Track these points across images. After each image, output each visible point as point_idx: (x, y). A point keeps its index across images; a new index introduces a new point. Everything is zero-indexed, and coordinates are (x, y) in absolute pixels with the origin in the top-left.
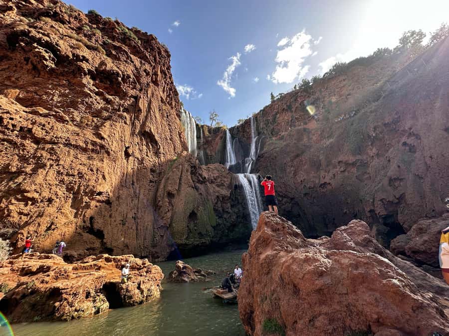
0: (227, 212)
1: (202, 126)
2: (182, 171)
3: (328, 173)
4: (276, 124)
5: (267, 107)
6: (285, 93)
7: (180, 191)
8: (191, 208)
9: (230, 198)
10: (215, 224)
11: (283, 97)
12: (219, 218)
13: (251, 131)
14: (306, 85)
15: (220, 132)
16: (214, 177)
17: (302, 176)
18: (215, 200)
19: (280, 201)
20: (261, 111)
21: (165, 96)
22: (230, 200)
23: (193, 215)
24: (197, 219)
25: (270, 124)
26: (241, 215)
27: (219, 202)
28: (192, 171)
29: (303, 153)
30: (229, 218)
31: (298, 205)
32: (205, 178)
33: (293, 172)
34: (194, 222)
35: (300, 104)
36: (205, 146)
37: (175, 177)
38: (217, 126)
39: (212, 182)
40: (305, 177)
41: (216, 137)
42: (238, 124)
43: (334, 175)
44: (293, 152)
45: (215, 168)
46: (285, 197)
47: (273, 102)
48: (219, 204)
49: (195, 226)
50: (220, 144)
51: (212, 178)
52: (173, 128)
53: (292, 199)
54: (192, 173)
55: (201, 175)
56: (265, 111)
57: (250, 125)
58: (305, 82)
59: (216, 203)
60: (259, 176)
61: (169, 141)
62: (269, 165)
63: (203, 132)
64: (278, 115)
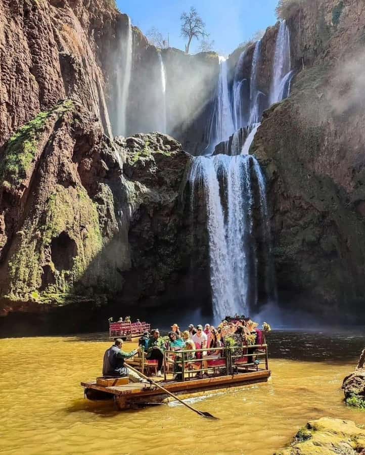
16: (139, 162)
18: (134, 214)
19: (297, 220)
22: (174, 217)
24: (75, 254)
27: (146, 220)
28: (78, 146)
31: (335, 229)
32: (116, 164)
48: (148, 225)
53: (324, 215)
55: (106, 158)
59: (138, 222)
64: (347, 7)
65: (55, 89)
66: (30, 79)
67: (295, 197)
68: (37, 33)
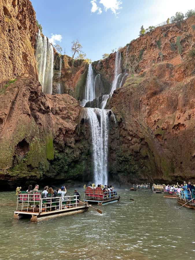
0: (70, 147)
1: (63, 57)
2: (17, 94)
3: (184, 114)
4: (142, 61)
5: (134, 41)
6: (156, 27)
7: (11, 116)
8: (22, 137)
9: (75, 132)
10: (52, 158)
11: (153, 31)
12: (59, 153)
13: (114, 67)
14: (179, 19)
15: (82, 65)
16: (59, 108)
17: (156, 116)
18: (56, 132)
19: (130, 141)
20: (127, 45)
21: (17, 11)
22: (75, 135)
23: (23, 145)
24: (28, 150)
25: (135, 61)
26: (86, 151)
27: (62, 135)
28: (31, 97)
29: (161, 91)
30: (71, 153)
31: (148, 146)
32: (48, 107)
33: (147, 111)
34: (25, 152)
35: (170, 41)
36: (64, 80)
37: (6, 100)
38: (79, 59)
39: (56, 113)
40: (160, 117)
41: (77, 71)
42: (103, 59)
43: (190, 116)
44: (150, 89)
45: (63, 98)
46: (134, 136)
47: (142, 35)
48: (62, 138)
49: (25, 157)
50: (80, 79)
51: (57, 109)
52: (16, 45)
53: (142, 139)
54: (31, 99)
55: (44, 104)
56: (131, 46)
57: (114, 60)
58: (179, 15)
59: (58, 136)
60: (110, 112)
61: (8, 60)
62: (123, 101)
63: (63, 63)
64: (146, 51)
65: (20, 68)
66: (9, 62)
67: (129, 130)
68: (14, 41)
